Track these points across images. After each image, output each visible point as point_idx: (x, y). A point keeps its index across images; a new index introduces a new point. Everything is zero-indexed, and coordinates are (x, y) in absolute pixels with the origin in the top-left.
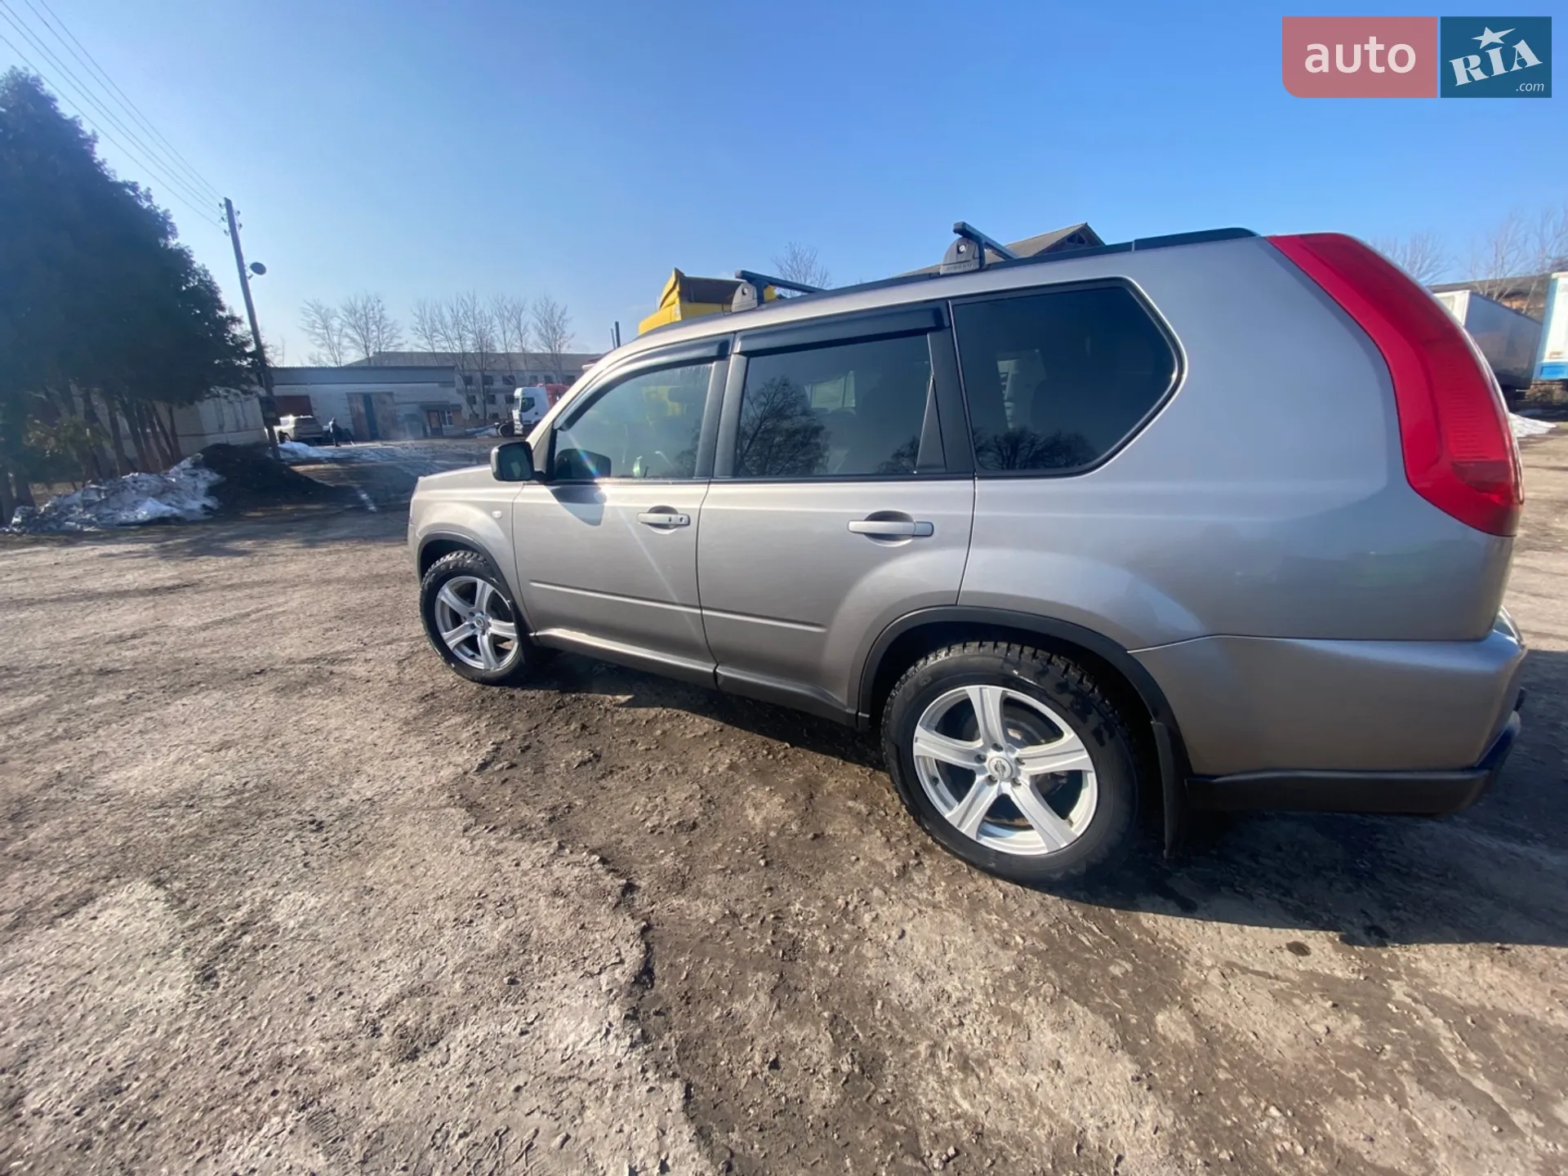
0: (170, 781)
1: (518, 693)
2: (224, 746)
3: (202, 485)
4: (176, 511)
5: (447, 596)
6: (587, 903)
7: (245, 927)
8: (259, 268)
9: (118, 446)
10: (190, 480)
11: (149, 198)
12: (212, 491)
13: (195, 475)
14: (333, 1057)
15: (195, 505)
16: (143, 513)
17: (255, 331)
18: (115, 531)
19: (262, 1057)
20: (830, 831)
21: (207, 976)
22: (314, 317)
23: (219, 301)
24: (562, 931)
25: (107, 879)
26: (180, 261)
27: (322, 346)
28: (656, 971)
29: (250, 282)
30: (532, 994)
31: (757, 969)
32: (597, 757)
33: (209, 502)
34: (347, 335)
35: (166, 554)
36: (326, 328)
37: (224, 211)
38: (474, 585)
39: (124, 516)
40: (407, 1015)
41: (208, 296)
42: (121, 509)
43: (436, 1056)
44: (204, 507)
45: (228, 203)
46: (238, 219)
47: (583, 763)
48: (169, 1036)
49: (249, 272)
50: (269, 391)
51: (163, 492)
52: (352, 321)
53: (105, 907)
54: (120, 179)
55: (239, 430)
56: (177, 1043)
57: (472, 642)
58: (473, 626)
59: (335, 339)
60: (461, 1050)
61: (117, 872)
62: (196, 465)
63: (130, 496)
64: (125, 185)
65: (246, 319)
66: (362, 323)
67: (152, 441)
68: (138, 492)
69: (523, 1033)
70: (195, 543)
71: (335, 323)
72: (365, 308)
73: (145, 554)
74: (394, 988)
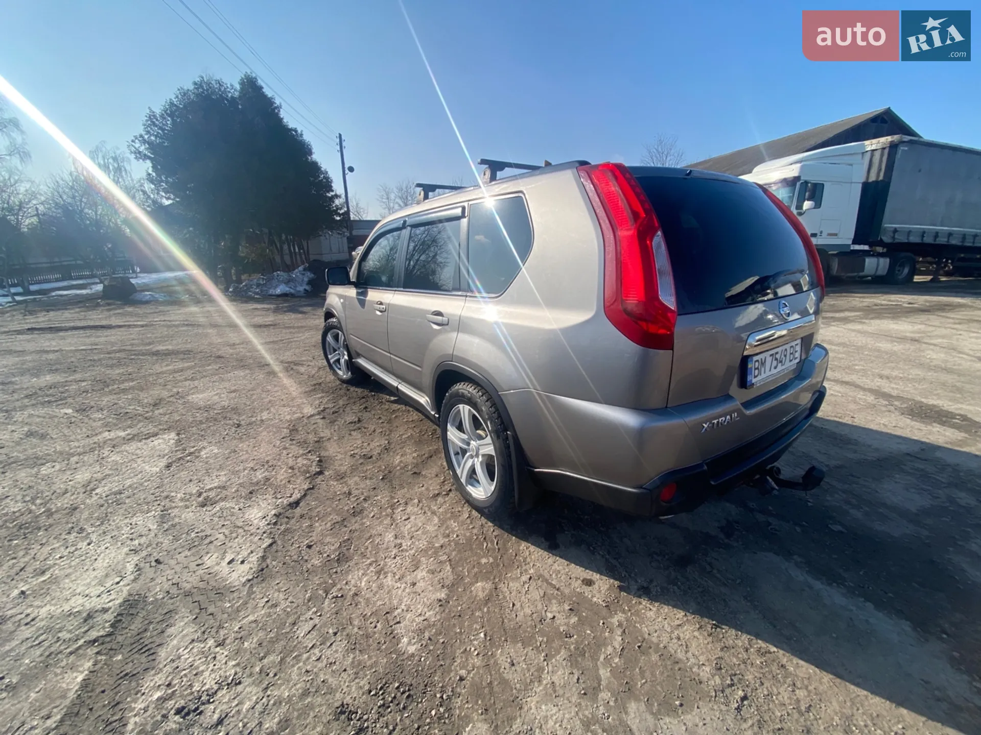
0: (208, 401)
1: (352, 389)
2: (234, 391)
3: (306, 279)
4: (292, 291)
5: (329, 338)
6: (298, 474)
7: (190, 454)
8: (351, 169)
9: (282, 258)
10: (301, 276)
11: (302, 135)
12: (309, 283)
13: (303, 274)
14: (182, 500)
15: (301, 289)
16: (278, 291)
17: (347, 202)
18: (266, 298)
19: (165, 494)
20: (424, 473)
21: (168, 466)
22: (383, 193)
23: (332, 187)
24: (281, 481)
25: (165, 430)
26: (315, 168)
27: (385, 208)
28: (301, 505)
29: (347, 176)
30: (253, 499)
31: (337, 515)
32: (359, 421)
33: (307, 288)
34: (397, 203)
35: (276, 311)
36: (388, 198)
37: (338, 140)
38: (338, 334)
39: (271, 291)
40: (212, 494)
41: (327, 185)
42: (270, 288)
43: (209, 508)
44: (305, 290)
45: (340, 135)
46: (344, 144)
47: (351, 423)
48: (146, 481)
49: (347, 171)
50: (351, 233)
51: (289, 281)
52: (400, 195)
53: (159, 439)
54: (290, 127)
55: (339, 252)
56: (146, 484)
57: (338, 361)
58: (339, 354)
59: (392, 205)
60: (218, 509)
61: (169, 429)
62: (304, 270)
63: (275, 282)
64: (291, 130)
65: (343, 196)
66: (404, 197)
67: (298, 257)
68: (278, 281)
69: (240, 509)
70: (290, 306)
71: (392, 196)
72: (407, 187)
73: (268, 309)
74: (216, 485)
